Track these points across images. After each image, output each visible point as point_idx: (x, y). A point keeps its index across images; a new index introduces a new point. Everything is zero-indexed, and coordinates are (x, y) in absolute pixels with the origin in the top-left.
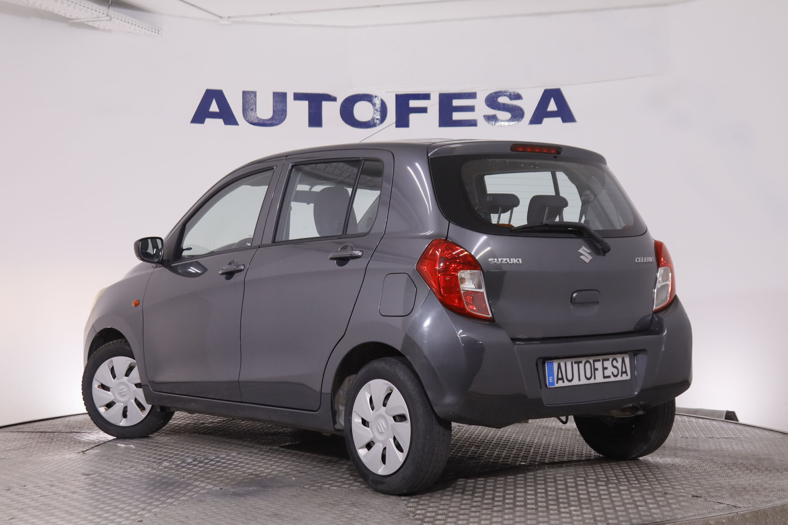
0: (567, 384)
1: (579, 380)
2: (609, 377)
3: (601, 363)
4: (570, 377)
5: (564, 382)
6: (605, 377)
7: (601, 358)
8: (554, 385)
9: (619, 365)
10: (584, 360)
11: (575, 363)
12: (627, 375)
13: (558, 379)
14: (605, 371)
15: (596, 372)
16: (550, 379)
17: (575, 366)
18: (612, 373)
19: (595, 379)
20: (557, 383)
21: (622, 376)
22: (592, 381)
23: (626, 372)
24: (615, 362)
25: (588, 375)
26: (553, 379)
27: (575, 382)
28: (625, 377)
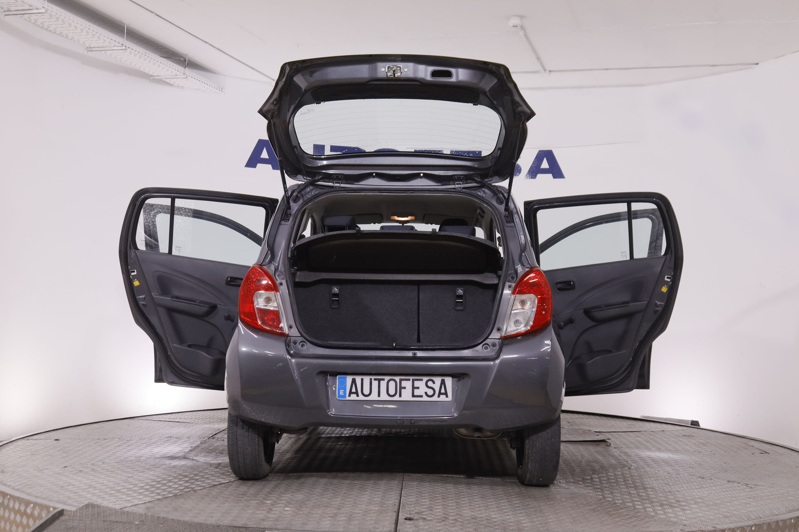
0: (361, 397)
1: (379, 396)
2: (422, 396)
3: (411, 382)
4: (366, 391)
5: (358, 396)
6: (413, 396)
7: (411, 378)
8: (346, 398)
9: (437, 386)
10: (387, 378)
11: (375, 379)
12: (447, 396)
13: (351, 393)
14: (415, 390)
15: (402, 390)
16: (341, 392)
17: (375, 384)
18: (426, 393)
19: (400, 396)
20: (349, 396)
21: (439, 396)
22: (397, 398)
23: (446, 394)
24: (430, 384)
25: (392, 392)
26: (345, 392)
27: (374, 397)
28: (443, 398)
